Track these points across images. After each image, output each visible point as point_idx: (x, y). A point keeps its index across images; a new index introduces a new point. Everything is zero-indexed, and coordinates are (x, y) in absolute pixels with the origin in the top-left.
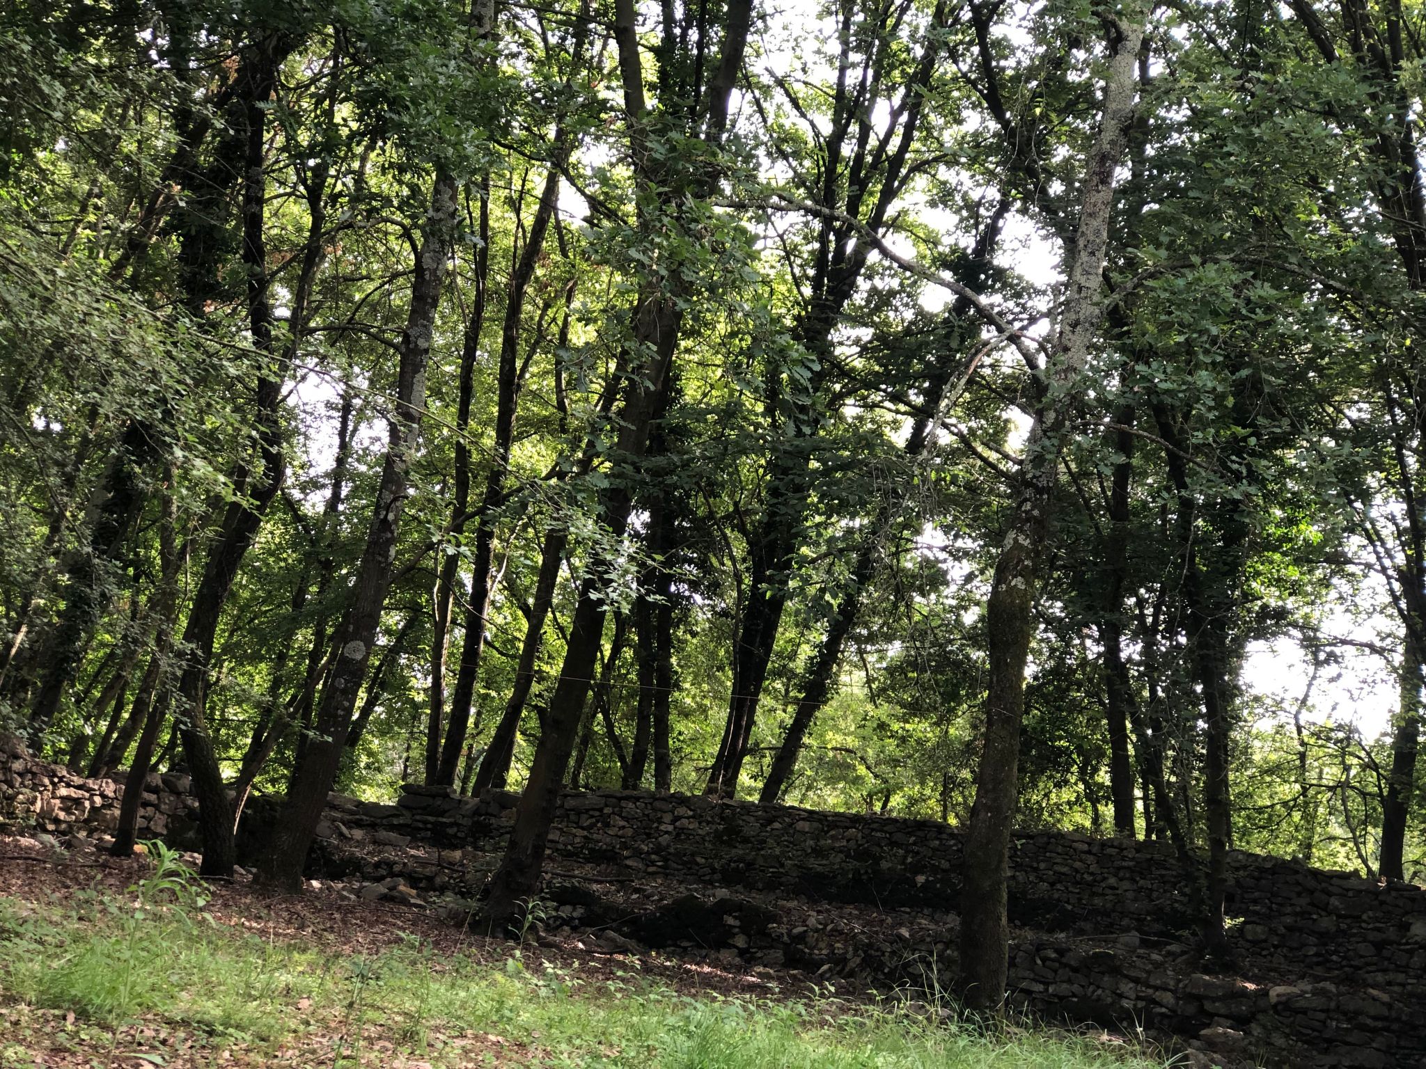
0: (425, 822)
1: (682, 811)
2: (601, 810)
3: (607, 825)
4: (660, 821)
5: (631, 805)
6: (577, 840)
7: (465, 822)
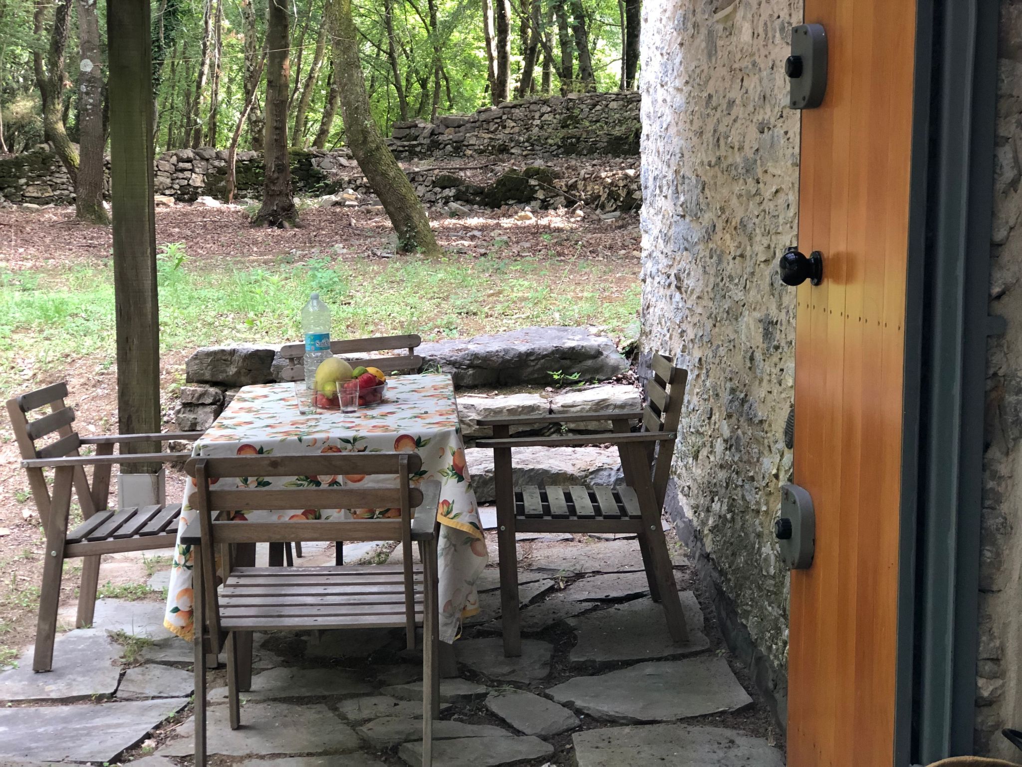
0: (404, 146)
1: (546, 109)
2: (501, 118)
3: (504, 127)
4: (533, 118)
5: (517, 111)
6: (486, 141)
7: (425, 142)
